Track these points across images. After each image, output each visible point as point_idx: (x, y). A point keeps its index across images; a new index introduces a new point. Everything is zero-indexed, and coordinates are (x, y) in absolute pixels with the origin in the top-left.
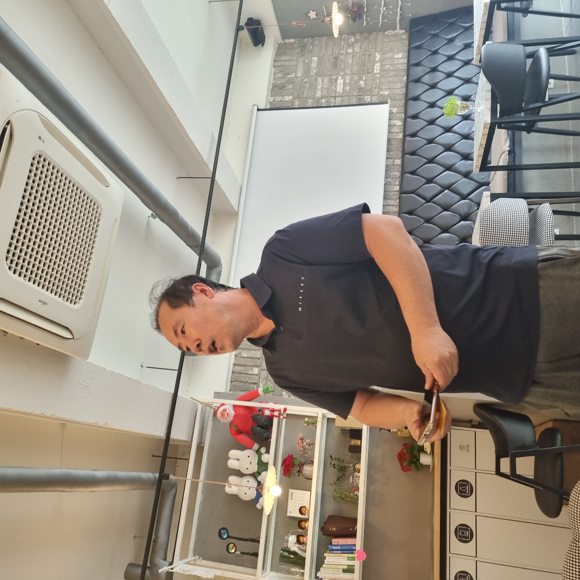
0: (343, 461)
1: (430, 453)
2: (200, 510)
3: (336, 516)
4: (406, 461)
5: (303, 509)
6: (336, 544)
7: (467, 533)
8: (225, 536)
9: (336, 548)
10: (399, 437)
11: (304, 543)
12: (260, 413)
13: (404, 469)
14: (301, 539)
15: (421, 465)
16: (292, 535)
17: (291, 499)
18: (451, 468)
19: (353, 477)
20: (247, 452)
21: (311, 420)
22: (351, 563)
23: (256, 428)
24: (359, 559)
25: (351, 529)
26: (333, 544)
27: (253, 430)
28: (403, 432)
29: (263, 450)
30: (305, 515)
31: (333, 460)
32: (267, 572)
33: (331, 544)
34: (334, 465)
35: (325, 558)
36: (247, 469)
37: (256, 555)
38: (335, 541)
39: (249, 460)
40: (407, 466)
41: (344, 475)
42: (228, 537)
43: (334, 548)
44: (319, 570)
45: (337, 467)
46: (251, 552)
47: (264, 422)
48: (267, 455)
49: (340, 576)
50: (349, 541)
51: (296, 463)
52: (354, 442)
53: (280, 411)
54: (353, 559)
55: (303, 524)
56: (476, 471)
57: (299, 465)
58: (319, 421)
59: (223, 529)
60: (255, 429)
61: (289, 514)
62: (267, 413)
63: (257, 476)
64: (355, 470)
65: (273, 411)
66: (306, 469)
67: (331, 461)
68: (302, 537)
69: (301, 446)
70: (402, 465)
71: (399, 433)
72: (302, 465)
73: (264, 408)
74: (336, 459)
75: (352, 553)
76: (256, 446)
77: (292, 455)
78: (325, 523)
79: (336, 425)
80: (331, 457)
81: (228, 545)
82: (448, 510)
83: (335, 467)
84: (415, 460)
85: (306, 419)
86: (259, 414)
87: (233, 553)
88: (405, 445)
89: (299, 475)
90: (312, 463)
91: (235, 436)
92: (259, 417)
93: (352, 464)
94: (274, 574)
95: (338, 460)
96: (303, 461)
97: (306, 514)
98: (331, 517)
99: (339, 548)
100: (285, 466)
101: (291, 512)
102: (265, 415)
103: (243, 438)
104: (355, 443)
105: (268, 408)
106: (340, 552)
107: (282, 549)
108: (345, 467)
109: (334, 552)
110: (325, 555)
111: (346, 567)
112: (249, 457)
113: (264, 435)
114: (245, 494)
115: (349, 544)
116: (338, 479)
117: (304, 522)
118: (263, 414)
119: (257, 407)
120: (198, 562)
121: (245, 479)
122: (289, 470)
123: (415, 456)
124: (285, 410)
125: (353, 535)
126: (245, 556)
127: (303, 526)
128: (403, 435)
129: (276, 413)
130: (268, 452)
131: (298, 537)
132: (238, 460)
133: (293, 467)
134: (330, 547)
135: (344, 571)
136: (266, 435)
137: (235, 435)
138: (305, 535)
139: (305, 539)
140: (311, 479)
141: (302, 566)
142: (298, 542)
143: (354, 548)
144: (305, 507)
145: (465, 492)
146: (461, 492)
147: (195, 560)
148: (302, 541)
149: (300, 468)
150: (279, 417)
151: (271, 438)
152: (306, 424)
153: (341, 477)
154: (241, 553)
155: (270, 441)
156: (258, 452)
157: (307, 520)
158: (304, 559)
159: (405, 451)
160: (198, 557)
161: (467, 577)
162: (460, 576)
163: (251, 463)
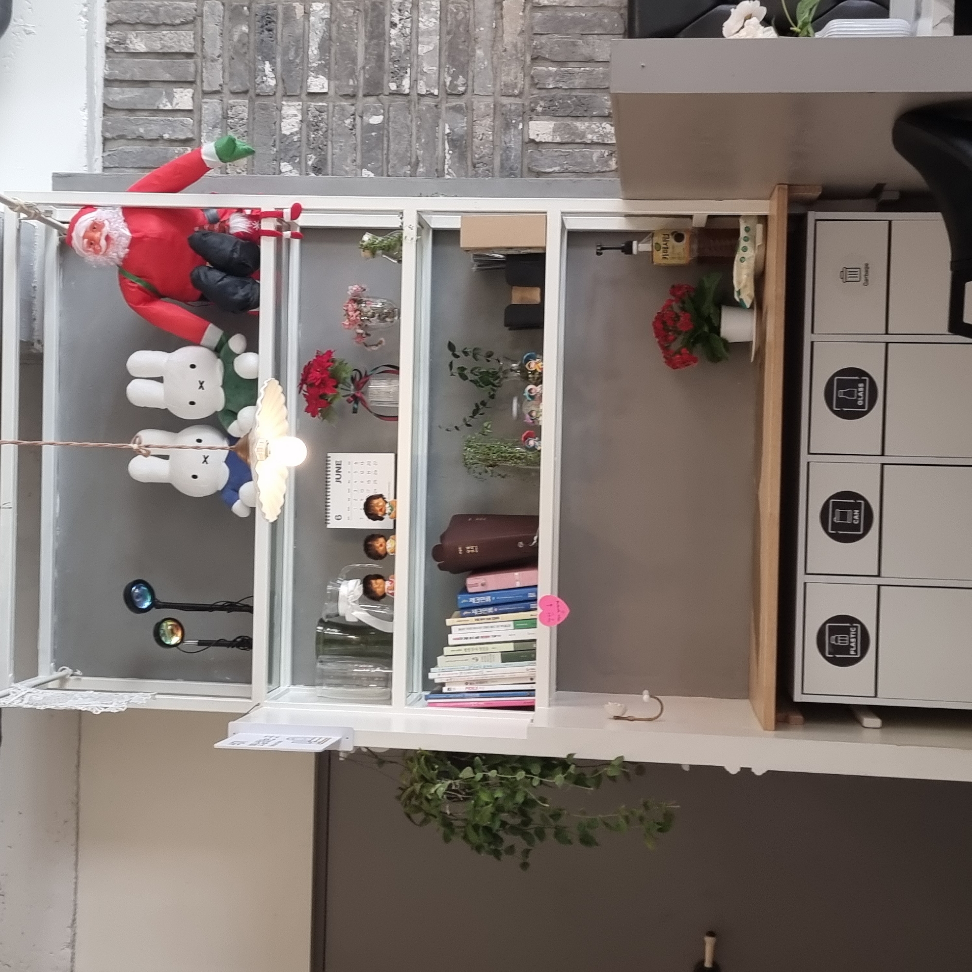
0: (490, 355)
1: (752, 307)
2: (56, 538)
3: (474, 516)
4: (680, 338)
5: (375, 501)
6: (479, 589)
7: (856, 516)
8: (147, 604)
9: (480, 600)
10: (659, 266)
11: (384, 595)
12: (217, 226)
13: (671, 361)
14: (377, 585)
15: (725, 342)
16: (348, 579)
17: (338, 480)
18: (814, 337)
19: (520, 402)
20: (187, 354)
21: (380, 239)
22: (524, 634)
23: (206, 276)
24: (546, 620)
25: (521, 545)
26: (470, 590)
27: (196, 282)
28: (669, 251)
29: (236, 343)
30: (381, 519)
31: (457, 356)
32: (282, 688)
33: (464, 590)
34: (462, 369)
35: (449, 630)
36: (192, 403)
37: (246, 643)
38: (475, 583)
39: (196, 375)
40: (684, 351)
41: (492, 397)
42: (155, 604)
43: (473, 600)
44: (435, 664)
45: (471, 377)
46: (230, 638)
47: (233, 251)
48: (251, 356)
49: (494, 671)
50: (517, 578)
51: (344, 375)
52: (520, 296)
53: (278, 214)
54: (531, 624)
55: (379, 543)
56: (888, 338)
57: (353, 379)
58: (409, 238)
59: (137, 583)
60: (203, 278)
61: (333, 524)
62: (239, 224)
63: (224, 424)
64: (527, 378)
65: (256, 216)
66: (377, 387)
67: (453, 358)
68: (379, 581)
69: (355, 322)
70: (665, 349)
71: (658, 257)
72: (361, 381)
73: (227, 211)
74: (466, 353)
75: (528, 610)
76: (213, 334)
77: (329, 353)
78: (443, 537)
79: (462, 245)
80: (451, 347)
81: (158, 626)
82: (804, 457)
83: (464, 377)
84: (706, 329)
85: (367, 237)
86: (212, 231)
87: (176, 645)
88: (674, 290)
89: (355, 411)
90: (394, 370)
91: (141, 306)
92: (214, 239)
93: (515, 362)
94: (302, 690)
95: (474, 356)
96: (363, 367)
97: (386, 517)
98: (459, 521)
99: (488, 599)
100: (311, 386)
101: (338, 518)
102: (233, 231)
104: (522, 299)
105: (240, 210)
106: (490, 610)
107: (321, 622)
108: (495, 375)
109: (475, 611)
110: (449, 622)
111: (510, 647)
112: (193, 366)
113: (234, 294)
114: (195, 477)
115: (518, 585)
116: (475, 412)
117: (381, 540)
118: (225, 229)
119: (204, 210)
120: (71, 683)
121: (188, 437)
122: (323, 396)
123: (708, 320)
124: (297, 211)
125: (530, 561)
126: (212, 649)
127: (380, 550)
128: (670, 261)
129: (268, 225)
130: (252, 346)
131: (366, 583)
132: (160, 380)
133: (336, 387)
134: (463, 600)
135: (507, 658)
136: (241, 293)
137: (139, 303)
138: (386, 575)
139: (388, 584)
140: (396, 418)
141: (386, 658)
142: (370, 595)
143: (531, 595)
144: (381, 496)
145: (854, 404)
146: (841, 403)
147: (63, 679)
148: (379, 591)
149: (358, 387)
150: (276, 234)
151: (257, 305)
152: (367, 253)
153: (483, 403)
154: (201, 643)
155: (258, 313)
156: (220, 350)
157: (389, 534)
158: (387, 640)
159: (676, 307)
160: (69, 671)
161: (853, 630)
162: (833, 631)
163: (202, 383)
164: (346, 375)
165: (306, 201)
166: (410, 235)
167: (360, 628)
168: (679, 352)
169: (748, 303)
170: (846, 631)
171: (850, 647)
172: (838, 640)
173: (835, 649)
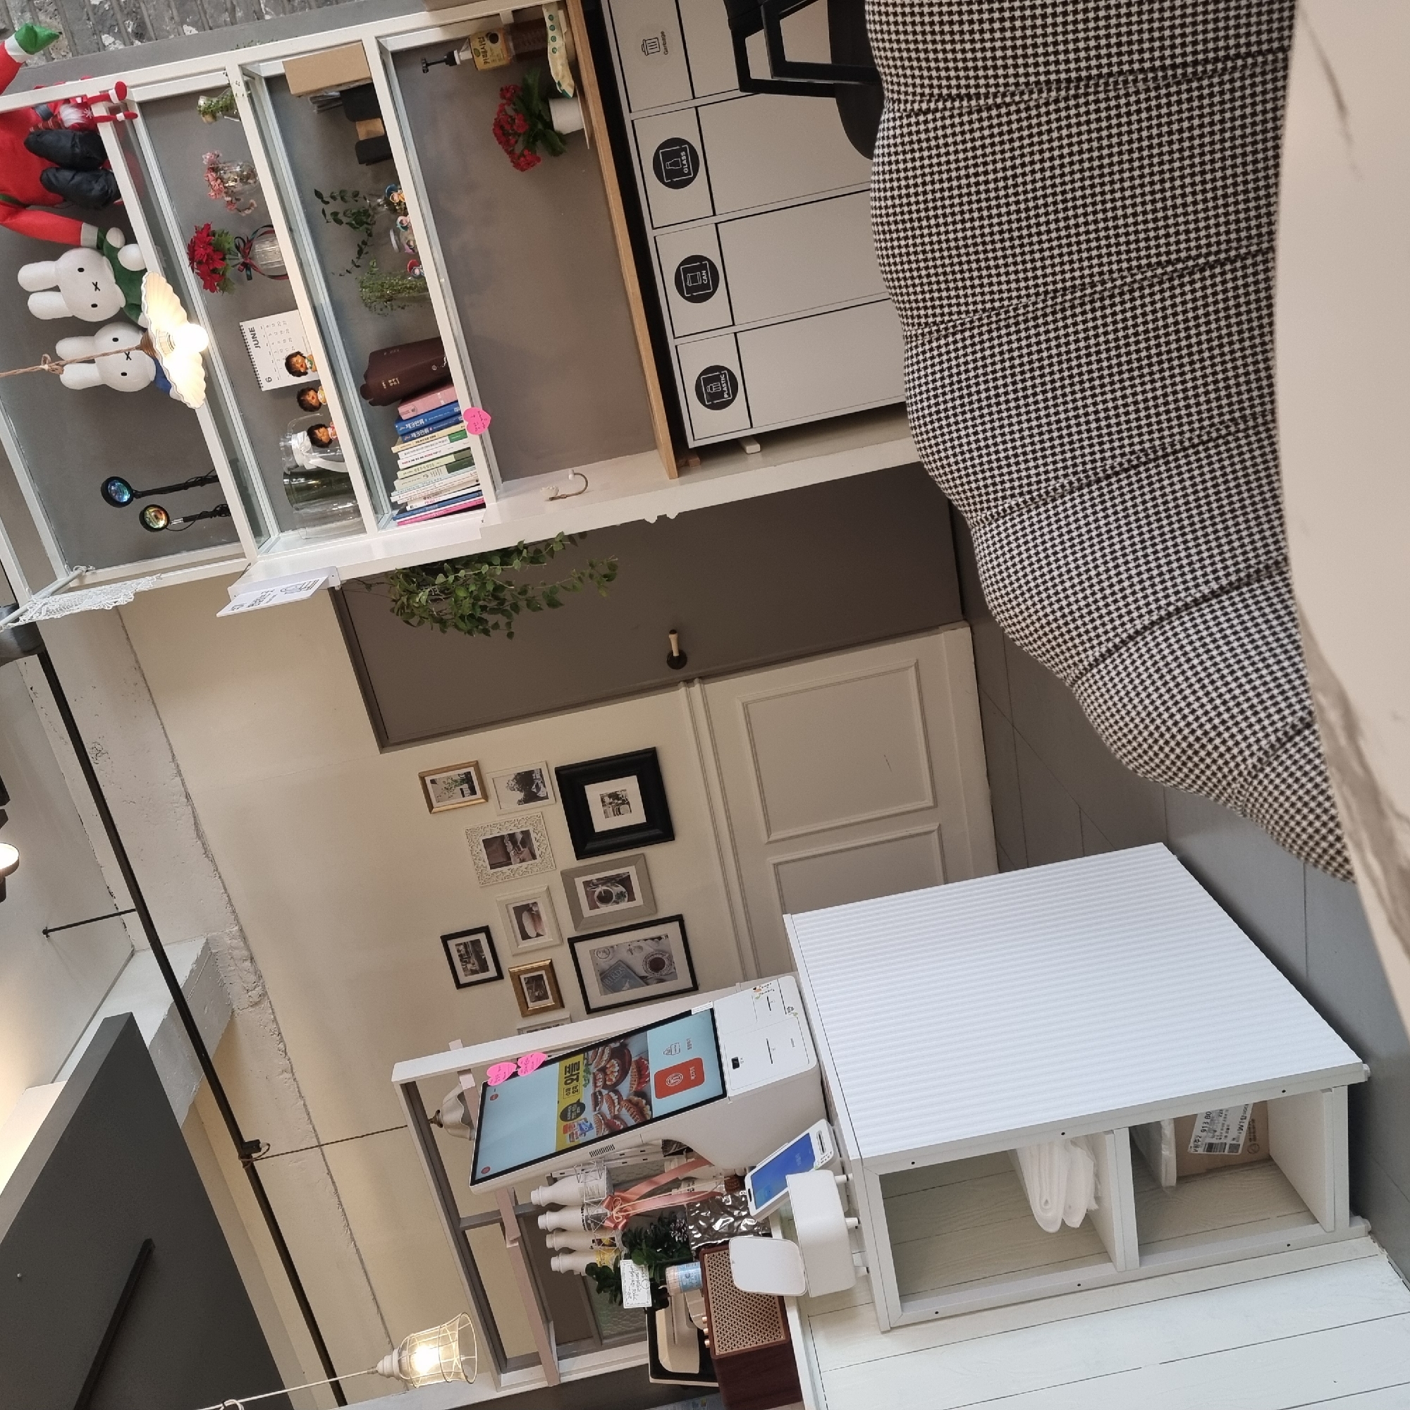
0: (356, 195)
1: (575, 95)
3: (387, 350)
4: (521, 139)
5: (295, 359)
6: (412, 415)
7: (705, 276)
8: (126, 498)
9: (416, 424)
10: (484, 72)
11: (331, 441)
12: (50, 122)
13: (522, 163)
14: (320, 433)
15: (559, 135)
17: (257, 346)
18: (633, 116)
19: (397, 233)
20: (71, 259)
21: (215, 100)
22: (459, 445)
23: (56, 177)
24: (474, 429)
26: (404, 417)
27: (50, 186)
28: (489, 54)
29: (114, 237)
30: (305, 373)
31: (327, 203)
32: (273, 538)
33: (399, 419)
34: (335, 214)
35: (396, 457)
36: (95, 306)
37: (224, 510)
38: (406, 410)
39: (87, 279)
40: (526, 152)
41: (370, 235)
42: (134, 495)
43: (409, 426)
44: (394, 489)
45: (345, 220)
46: (210, 510)
47: (73, 146)
49: (445, 482)
50: (439, 398)
51: (227, 246)
52: (364, 130)
53: (104, 97)
54: (462, 435)
55: (310, 397)
56: (697, 102)
57: (238, 247)
58: (240, 95)
59: (111, 480)
60: (54, 180)
61: (266, 387)
62: (70, 116)
63: (133, 318)
64: (395, 210)
65: (85, 104)
66: (263, 249)
67: (323, 205)
68: (322, 430)
69: (220, 190)
70: (511, 153)
71: (480, 61)
72: (246, 247)
73: (56, 104)
74: (333, 198)
75: (458, 422)
76: (89, 233)
77: (208, 226)
79: (292, 92)
80: (318, 194)
81: (142, 515)
82: (650, 234)
83: (339, 222)
84: (540, 126)
85: (202, 101)
86: (48, 129)
87: (165, 527)
88: (504, 92)
89: (250, 278)
90: (269, 230)
92: (51, 138)
93: (379, 197)
94: (290, 535)
95: (342, 198)
96: (243, 233)
97: (309, 371)
99: (422, 422)
100: (200, 263)
101: (269, 380)
102: (68, 124)
103: (38, 219)
104: (368, 132)
105: (67, 101)
106: (426, 430)
107: (286, 475)
108: (366, 213)
109: (414, 435)
110: (394, 449)
111: (452, 459)
112: (81, 270)
113: (91, 190)
114: (124, 374)
115: (443, 403)
116: (360, 252)
117: (312, 393)
118: (59, 124)
119: (34, 108)
120: (89, 579)
122: (214, 271)
123: (540, 117)
124: (121, 89)
125: (445, 380)
126: (199, 522)
127: (314, 402)
128: (492, 65)
129: (99, 110)
130: (130, 238)
131: (311, 434)
132: (56, 289)
133: (224, 259)
134: (400, 428)
135: (451, 468)
139: (330, 430)
140: (286, 276)
141: (349, 493)
142: (317, 443)
143: (456, 410)
144: (298, 353)
145: (681, 173)
146: (670, 174)
147: (80, 577)
148: (324, 439)
149: (245, 255)
150: (110, 118)
152: (208, 118)
153: (364, 243)
154: (186, 520)
156: (101, 247)
158: (345, 477)
159: (510, 110)
160: (83, 568)
161: (723, 378)
162: (707, 381)
163: (96, 285)
164: (229, 244)
165: (128, 77)
166: (239, 91)
167: (318, 473)
168: (522, 155)
169: (570, 92)
170: (717, 379)
171: (723, 392)
172: (714, 388)
173: (713, 396)
